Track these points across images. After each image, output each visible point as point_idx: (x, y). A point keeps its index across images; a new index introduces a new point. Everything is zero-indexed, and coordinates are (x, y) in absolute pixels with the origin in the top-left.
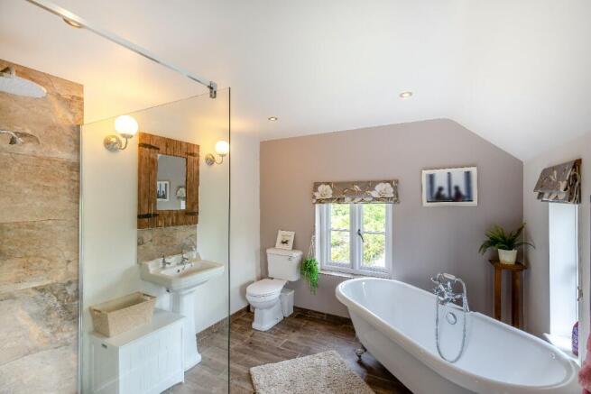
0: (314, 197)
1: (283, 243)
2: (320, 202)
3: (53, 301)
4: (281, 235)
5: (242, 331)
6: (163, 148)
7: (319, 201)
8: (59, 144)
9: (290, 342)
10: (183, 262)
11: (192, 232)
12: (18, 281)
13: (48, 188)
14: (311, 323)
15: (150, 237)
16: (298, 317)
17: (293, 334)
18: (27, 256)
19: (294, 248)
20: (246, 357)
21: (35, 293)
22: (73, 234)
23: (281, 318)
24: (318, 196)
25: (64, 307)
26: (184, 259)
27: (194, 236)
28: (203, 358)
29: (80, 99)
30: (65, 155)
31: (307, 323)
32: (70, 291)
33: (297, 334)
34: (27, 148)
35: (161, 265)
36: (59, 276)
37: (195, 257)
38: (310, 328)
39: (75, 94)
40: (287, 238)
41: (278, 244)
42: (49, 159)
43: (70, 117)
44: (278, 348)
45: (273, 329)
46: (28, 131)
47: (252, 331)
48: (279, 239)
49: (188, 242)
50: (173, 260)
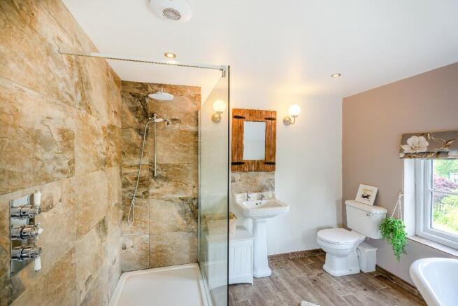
0: (402, 151)
1: (364, 197)
2: (410, 157)
3: (187, 207)
4: (362, 189)
5: (313, 267)
6: (247, 117)
7: (408, 155)
8: (190, 122)
9: (354, 298)
10: (262, 198)
11: (271, 177)
12: (174, 193)
13: (185, 146)
14: (393, 291)
15: (239, 178)
16: (379, 277)
17: (364, 293)
18: (177, 182)
19: (376, 204)
20: (305, 290)
21: (179, 200)
22: (196, 171)
23: (356, 271)
24: (406, 149)
25: (192, 211)
26: (263, 196)
27: (273, 180)
28: (272, 274)
29: (200, 95)
30: (192, 128)
31: (388, 289)
32: (195, 203)
33: (369, 294)
34: (177, 126)
35: (246, 198)
36: (190, 194)
37: (270, 196)
38: (389, 295)
39: (197, 93)
40: (368, 193)
41: (359, 197)
42: (185, 131)
43: (195, 106)
44: (338, 298)
45: (342, 277)
46: (177, 118)
47: (322, 271)
48: (360, 192)
49: (267, 184)
50: (254, 196)
